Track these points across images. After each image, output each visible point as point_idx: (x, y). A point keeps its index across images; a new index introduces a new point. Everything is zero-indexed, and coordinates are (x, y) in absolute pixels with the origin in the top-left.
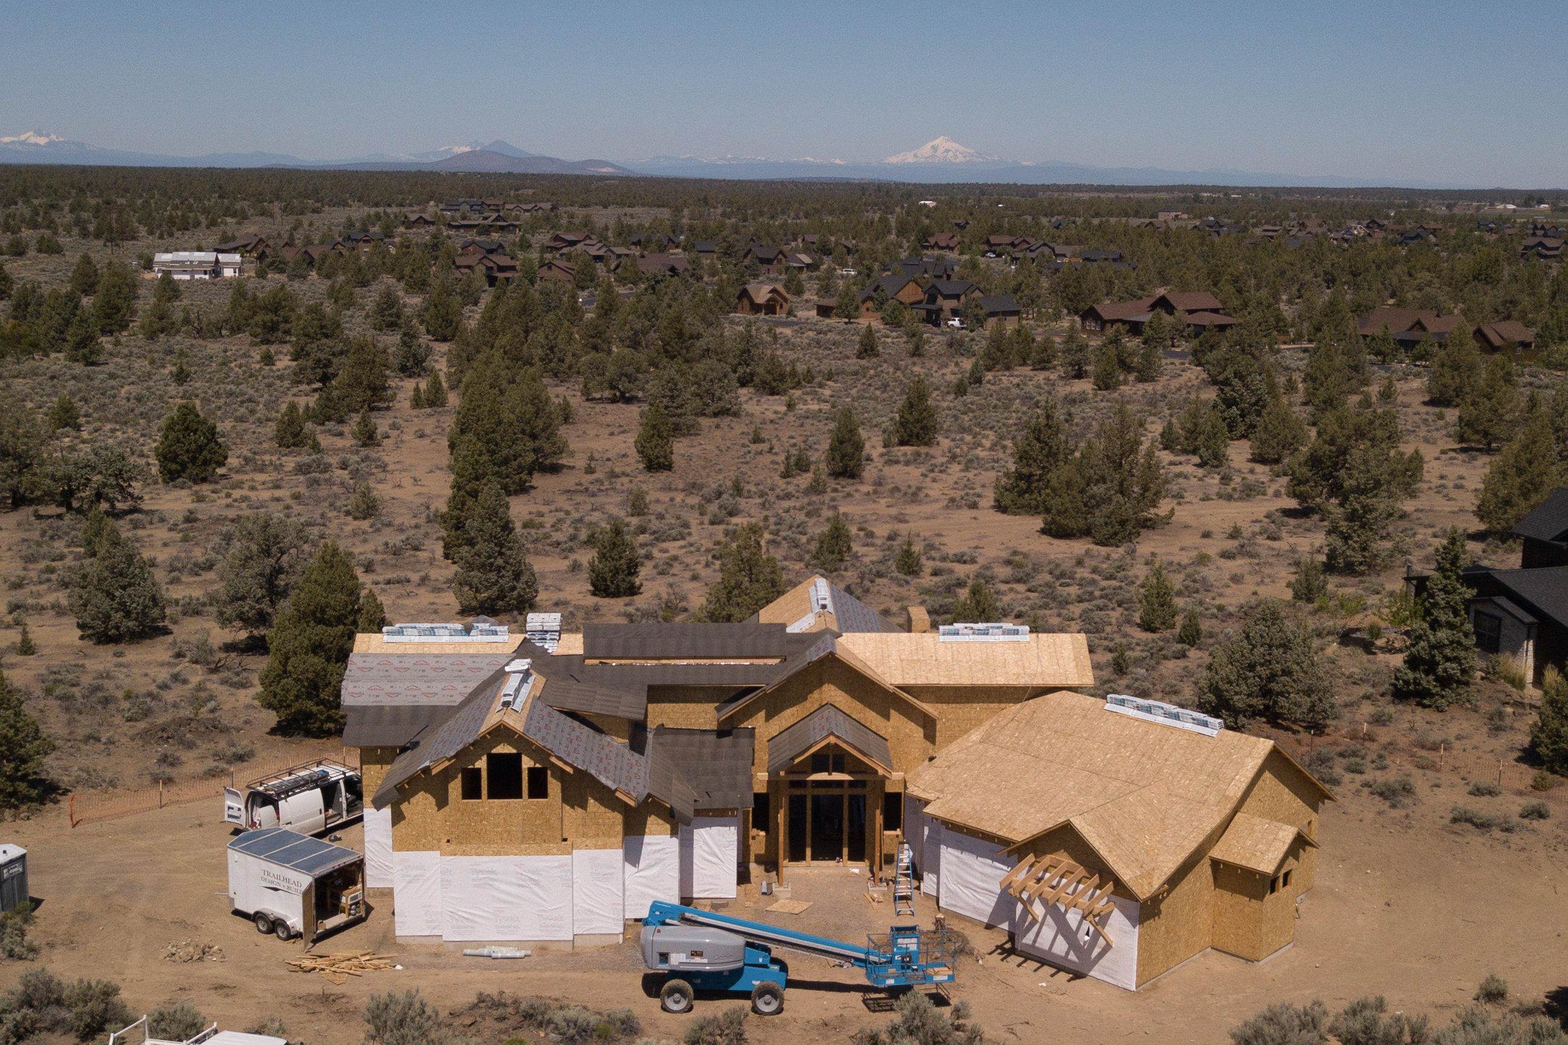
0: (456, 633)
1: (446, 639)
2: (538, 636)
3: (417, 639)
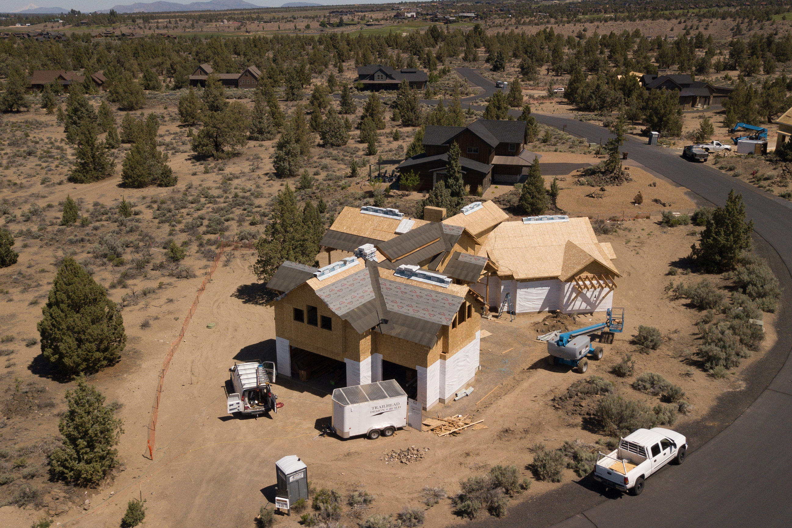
0: (342, 266)
1: (340, 270)
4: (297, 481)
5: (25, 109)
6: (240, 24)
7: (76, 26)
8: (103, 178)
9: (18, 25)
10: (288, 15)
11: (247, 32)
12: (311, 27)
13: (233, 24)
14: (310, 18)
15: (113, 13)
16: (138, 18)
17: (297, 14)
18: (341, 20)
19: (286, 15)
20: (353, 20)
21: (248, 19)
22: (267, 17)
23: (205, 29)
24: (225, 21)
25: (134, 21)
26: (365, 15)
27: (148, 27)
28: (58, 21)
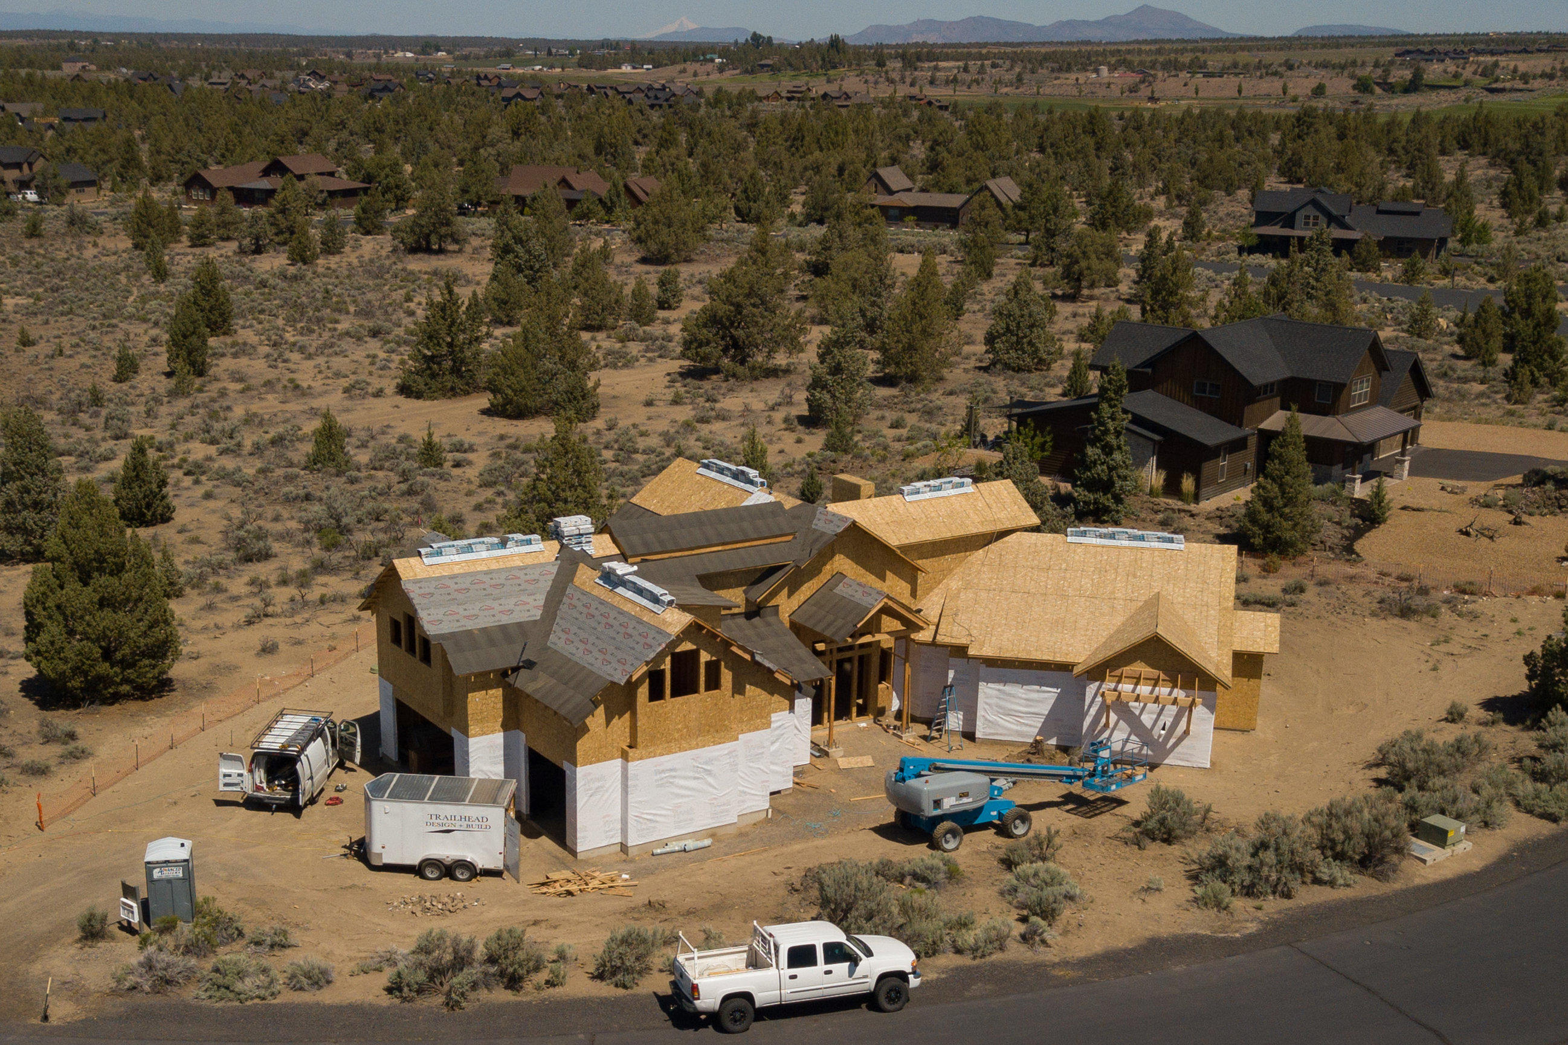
0: (492, 547)
1: (485, 554)
2: (574, 541)
3: (457, 558)
4: (169, 881)
5: (456, 247)
6: (1137, 78)
7: (746, 72)
8: (467, 393)
9: (626, 69)
10: (1276, 58)
11: (1152, 99)
12: (1329, 91)
13: (1122, 78)
14: (1334, 67)
15: (835, 43)
16: (890, 56)
17: (1295, 56)
18: (1417, 76)
19: (1268, 57)
20: (1456, 76)
21: (1166, 66)
22: (1214, 62)
23: (1046, 90)
24: (1104, 70)
25: (881, 64)
26: (1496, 65)
27: (908, 80)
28: (712, 60)
